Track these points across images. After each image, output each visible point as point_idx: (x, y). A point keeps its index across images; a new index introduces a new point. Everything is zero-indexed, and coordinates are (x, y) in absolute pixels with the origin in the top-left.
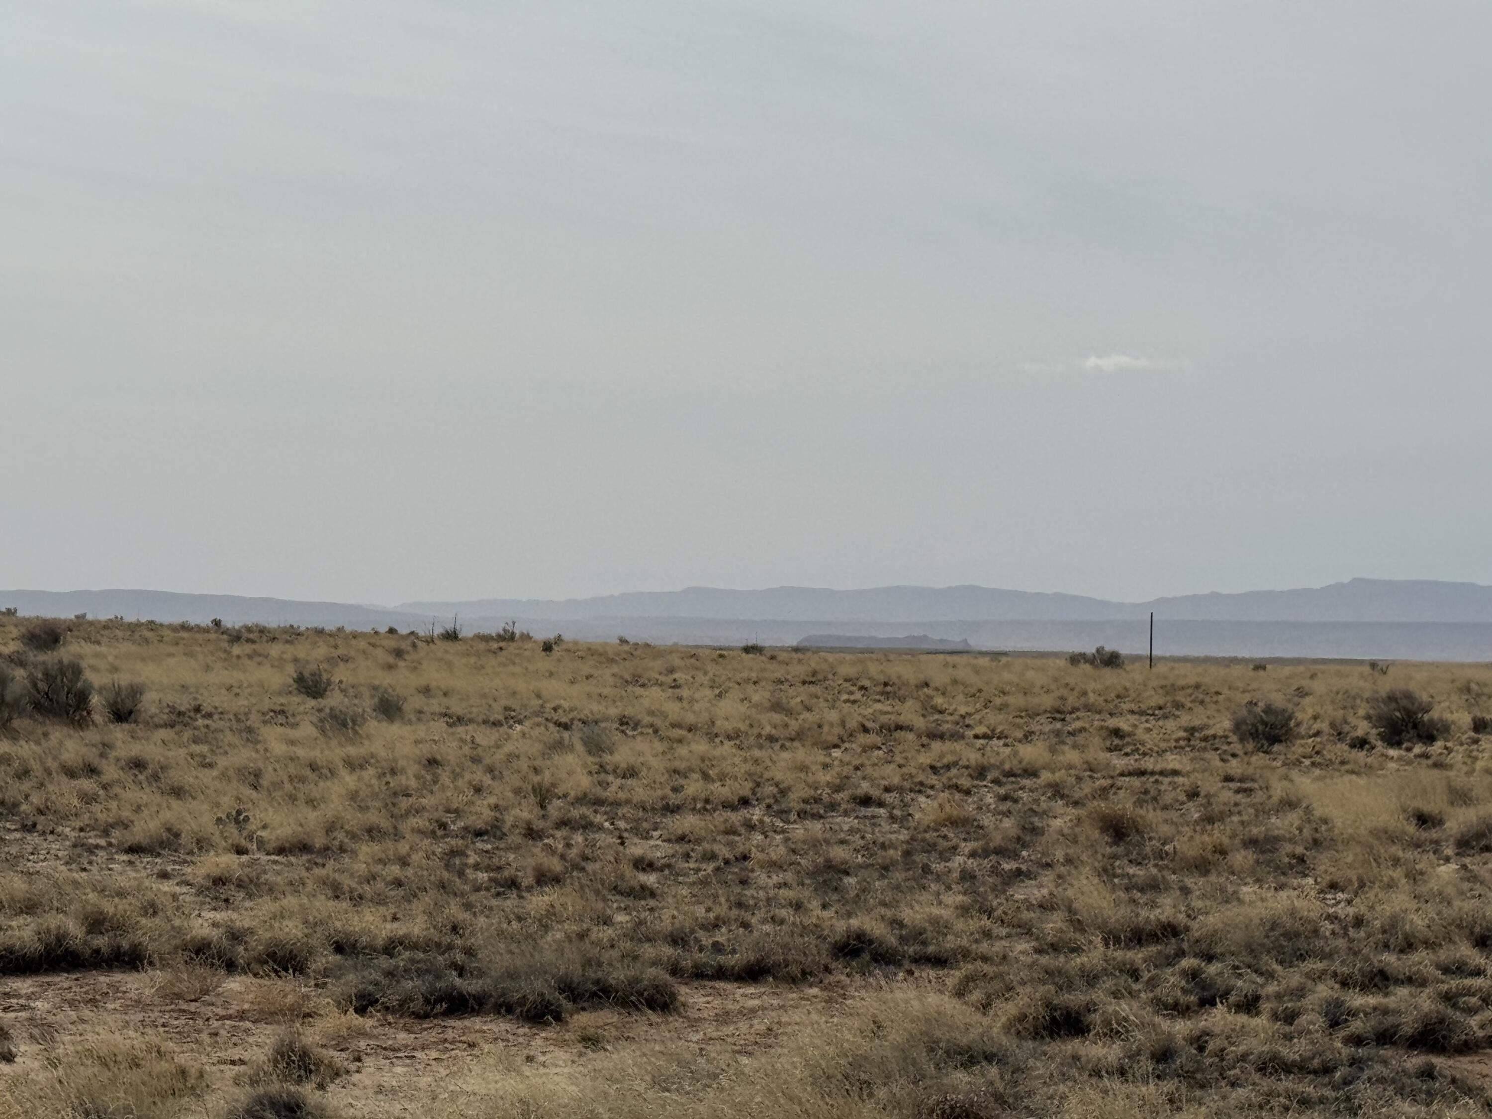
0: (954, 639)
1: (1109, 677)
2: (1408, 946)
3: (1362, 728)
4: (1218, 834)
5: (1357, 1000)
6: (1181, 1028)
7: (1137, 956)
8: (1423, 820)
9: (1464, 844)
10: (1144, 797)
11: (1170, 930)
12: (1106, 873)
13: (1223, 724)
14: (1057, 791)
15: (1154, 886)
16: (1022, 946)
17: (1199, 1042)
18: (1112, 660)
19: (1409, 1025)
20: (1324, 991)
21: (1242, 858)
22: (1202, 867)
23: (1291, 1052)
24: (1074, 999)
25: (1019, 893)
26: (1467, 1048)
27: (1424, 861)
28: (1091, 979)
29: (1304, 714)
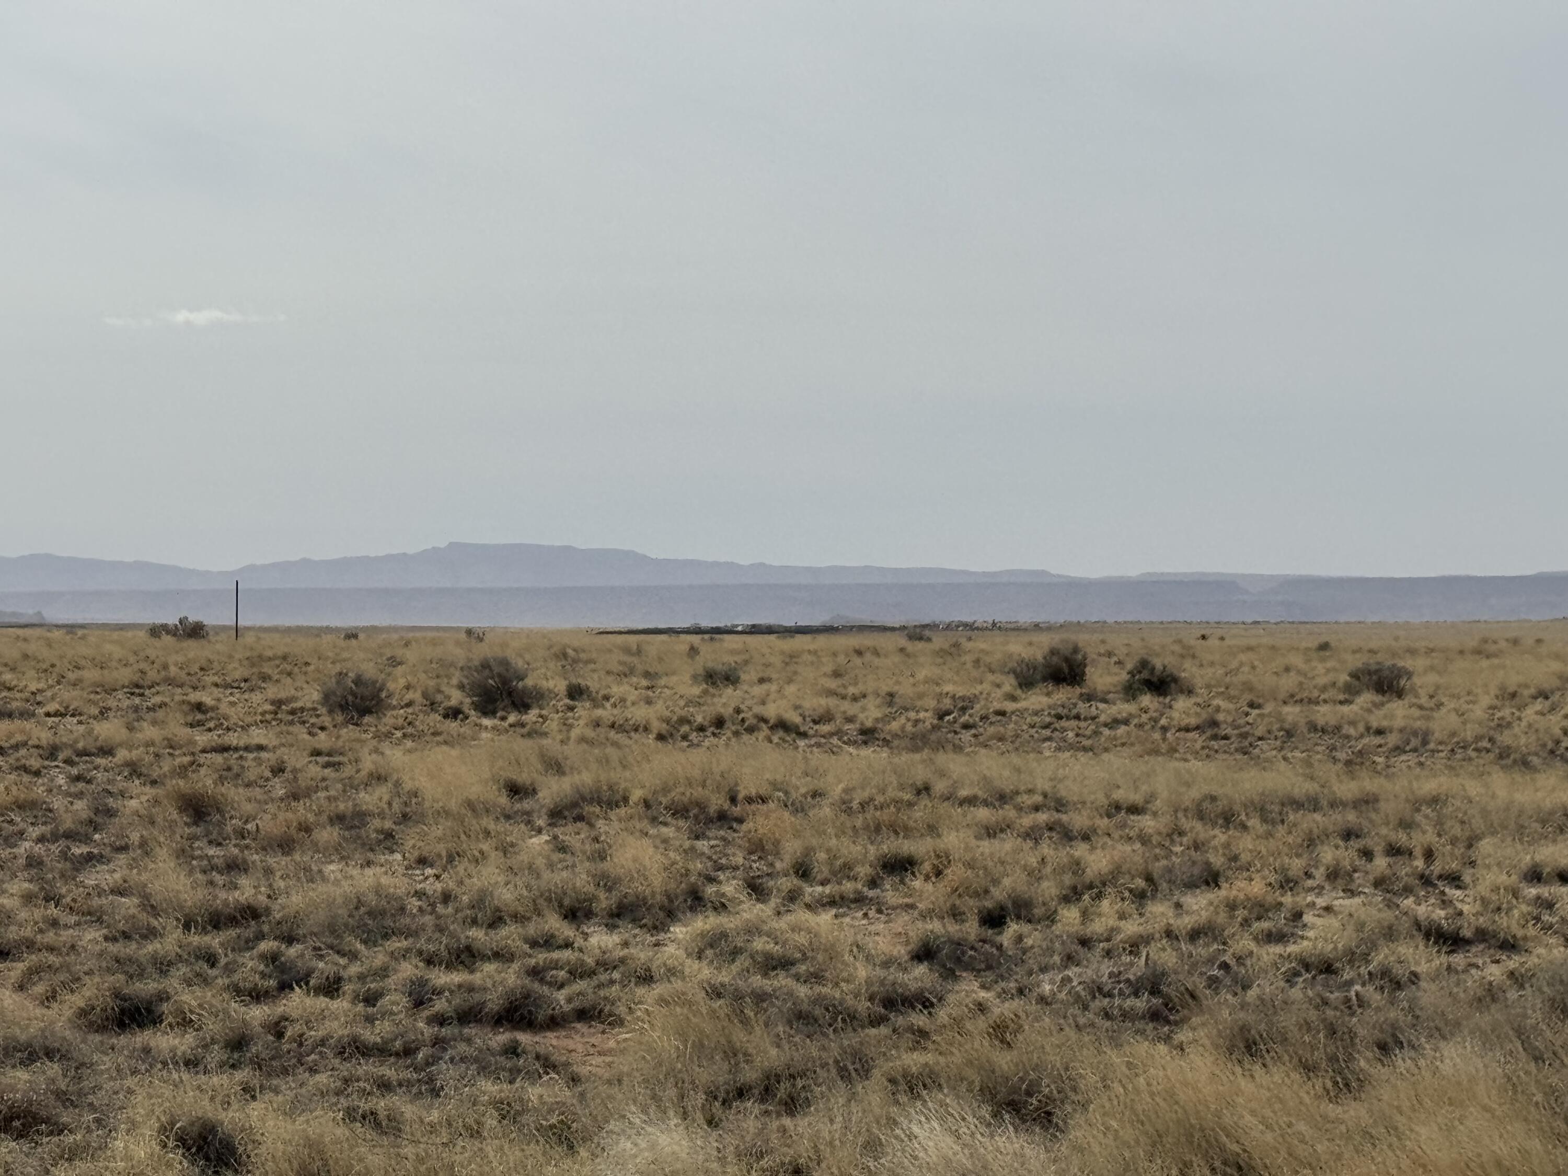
0: (27, 612)
1: (194, 650)
2: (496, 921)
3: (456, 697)
4: (302, 811)
5: (442, 978)
6: (258, 1014)
7: (214, 941)
8: (515, 790)
9: (557, 815)
10: (227, 774)
11: (251, 913)
12: (183, 855)
13: (311, 696)
14: (134, 770)
15: (234, 867)
16: (91, 936)
17: (277, 1029)
18: (195, 631)
19: (494, 1001)
20: (408, 970)
21: (328, 835)
22: (285, 845)
23: (371, 1036)
24: (146, 987)
25: (92, 878)
26: (554, 1023)
27: (515, 832)
28: (163, 966)
29: (396, 684)
